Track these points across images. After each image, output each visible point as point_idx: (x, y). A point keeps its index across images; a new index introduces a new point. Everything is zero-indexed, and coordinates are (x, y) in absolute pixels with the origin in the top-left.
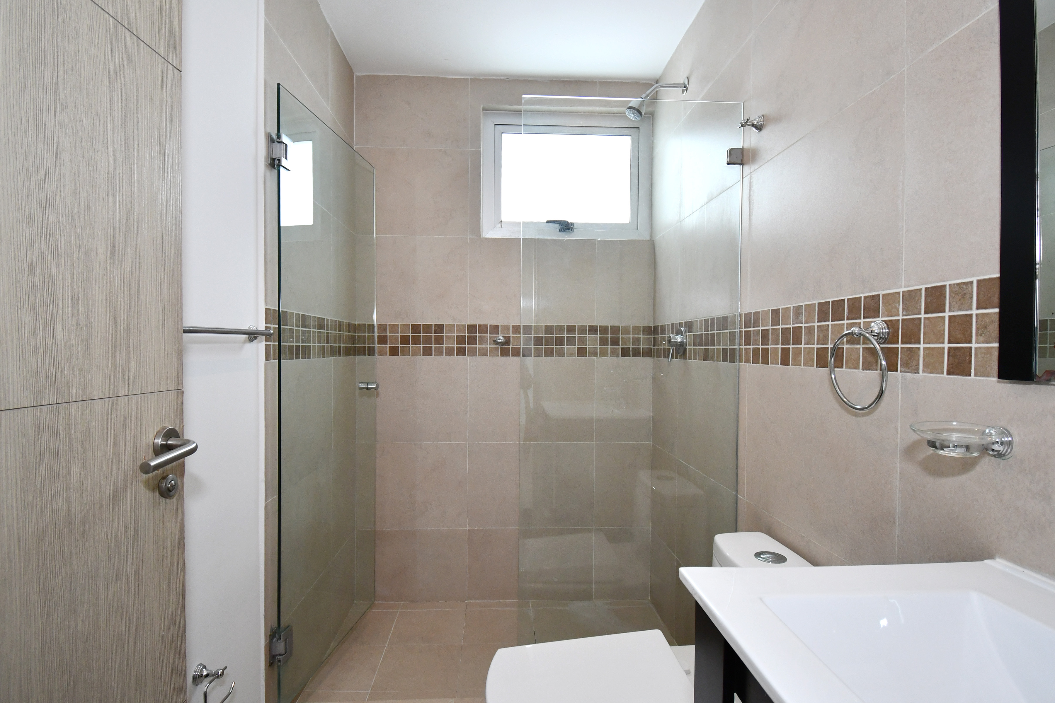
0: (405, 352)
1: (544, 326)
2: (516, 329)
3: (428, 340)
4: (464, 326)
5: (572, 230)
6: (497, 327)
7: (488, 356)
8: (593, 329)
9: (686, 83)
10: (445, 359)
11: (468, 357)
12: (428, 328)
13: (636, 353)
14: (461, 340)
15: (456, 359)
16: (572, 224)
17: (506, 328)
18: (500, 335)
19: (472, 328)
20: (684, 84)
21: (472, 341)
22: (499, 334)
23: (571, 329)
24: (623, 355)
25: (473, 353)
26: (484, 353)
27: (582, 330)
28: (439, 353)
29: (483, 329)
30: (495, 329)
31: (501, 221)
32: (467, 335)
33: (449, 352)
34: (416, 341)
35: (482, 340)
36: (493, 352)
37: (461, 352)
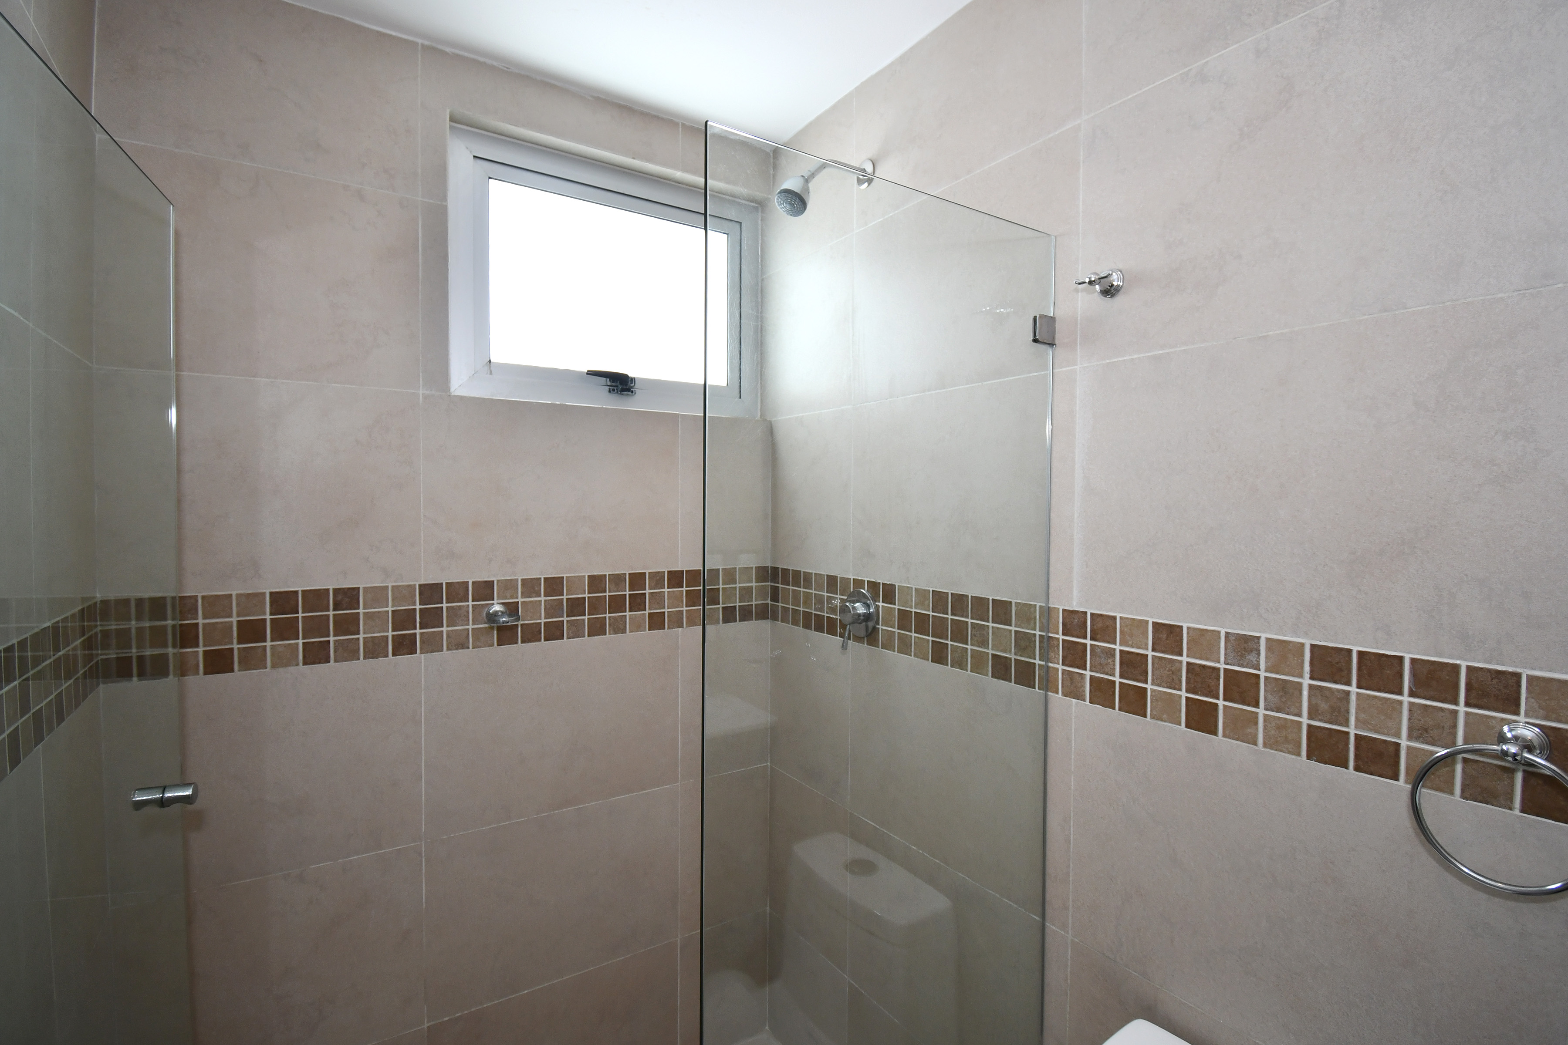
0: (252, 661)
1: (587, 577)
2: (531, 586)
3: (318, 627)
4: (412, 588)
5: (632, 392)
6: (489, 585)
7: (469, 648)
8: (676, 578)
9: (869, 169)
10: (361, 665)
11: (422, 655)
12: (316, 598)
13: (746, 614)
14: (403, 619)
15: (391, 662)
16: (633, 380)
17: (508, 585)
18: (495, 601)
19: (431, 592)
20: (864, 170)
21: (432, 618)
22: (493, 600)
23: (637, 579)
24: (726, 620)
25: (433, 645)
26: (459, 643)
27: (657, 578)
28: (349, 653)
29: (457, 591)
30: (485, 590)
31: (490, 361)
32: (418, 607)
33: (375, 650)
34: (284, 630)
35: (455, 616)
36: (480, 637)
37: (405, 646)
